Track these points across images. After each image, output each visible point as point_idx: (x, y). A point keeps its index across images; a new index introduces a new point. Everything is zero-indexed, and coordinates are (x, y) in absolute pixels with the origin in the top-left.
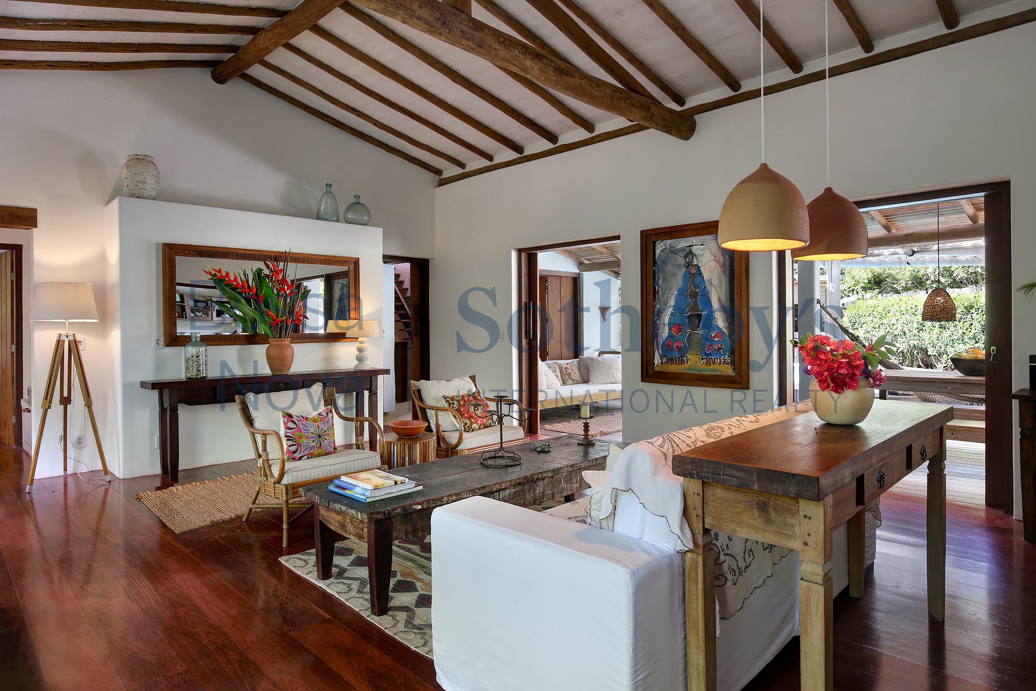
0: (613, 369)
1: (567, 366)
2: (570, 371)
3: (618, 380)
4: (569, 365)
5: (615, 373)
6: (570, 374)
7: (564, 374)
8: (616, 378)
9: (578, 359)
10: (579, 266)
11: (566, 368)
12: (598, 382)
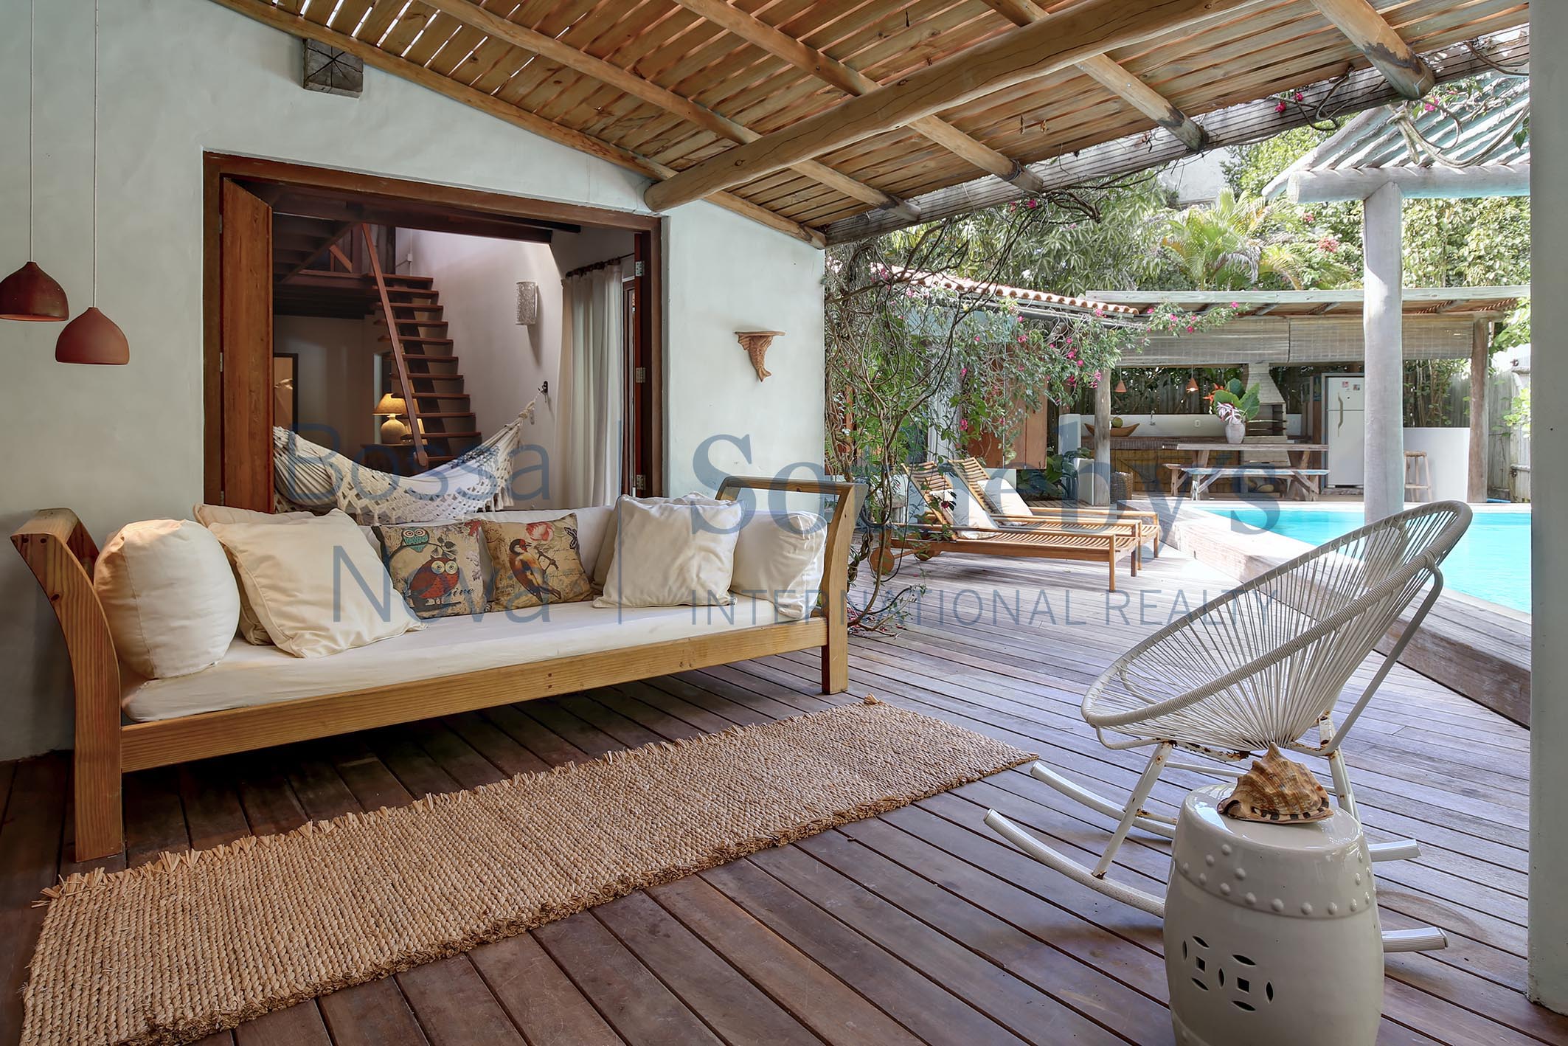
1: (523, 535)
6: (526, 565)
7: (504, 566)
10: (646, 191)
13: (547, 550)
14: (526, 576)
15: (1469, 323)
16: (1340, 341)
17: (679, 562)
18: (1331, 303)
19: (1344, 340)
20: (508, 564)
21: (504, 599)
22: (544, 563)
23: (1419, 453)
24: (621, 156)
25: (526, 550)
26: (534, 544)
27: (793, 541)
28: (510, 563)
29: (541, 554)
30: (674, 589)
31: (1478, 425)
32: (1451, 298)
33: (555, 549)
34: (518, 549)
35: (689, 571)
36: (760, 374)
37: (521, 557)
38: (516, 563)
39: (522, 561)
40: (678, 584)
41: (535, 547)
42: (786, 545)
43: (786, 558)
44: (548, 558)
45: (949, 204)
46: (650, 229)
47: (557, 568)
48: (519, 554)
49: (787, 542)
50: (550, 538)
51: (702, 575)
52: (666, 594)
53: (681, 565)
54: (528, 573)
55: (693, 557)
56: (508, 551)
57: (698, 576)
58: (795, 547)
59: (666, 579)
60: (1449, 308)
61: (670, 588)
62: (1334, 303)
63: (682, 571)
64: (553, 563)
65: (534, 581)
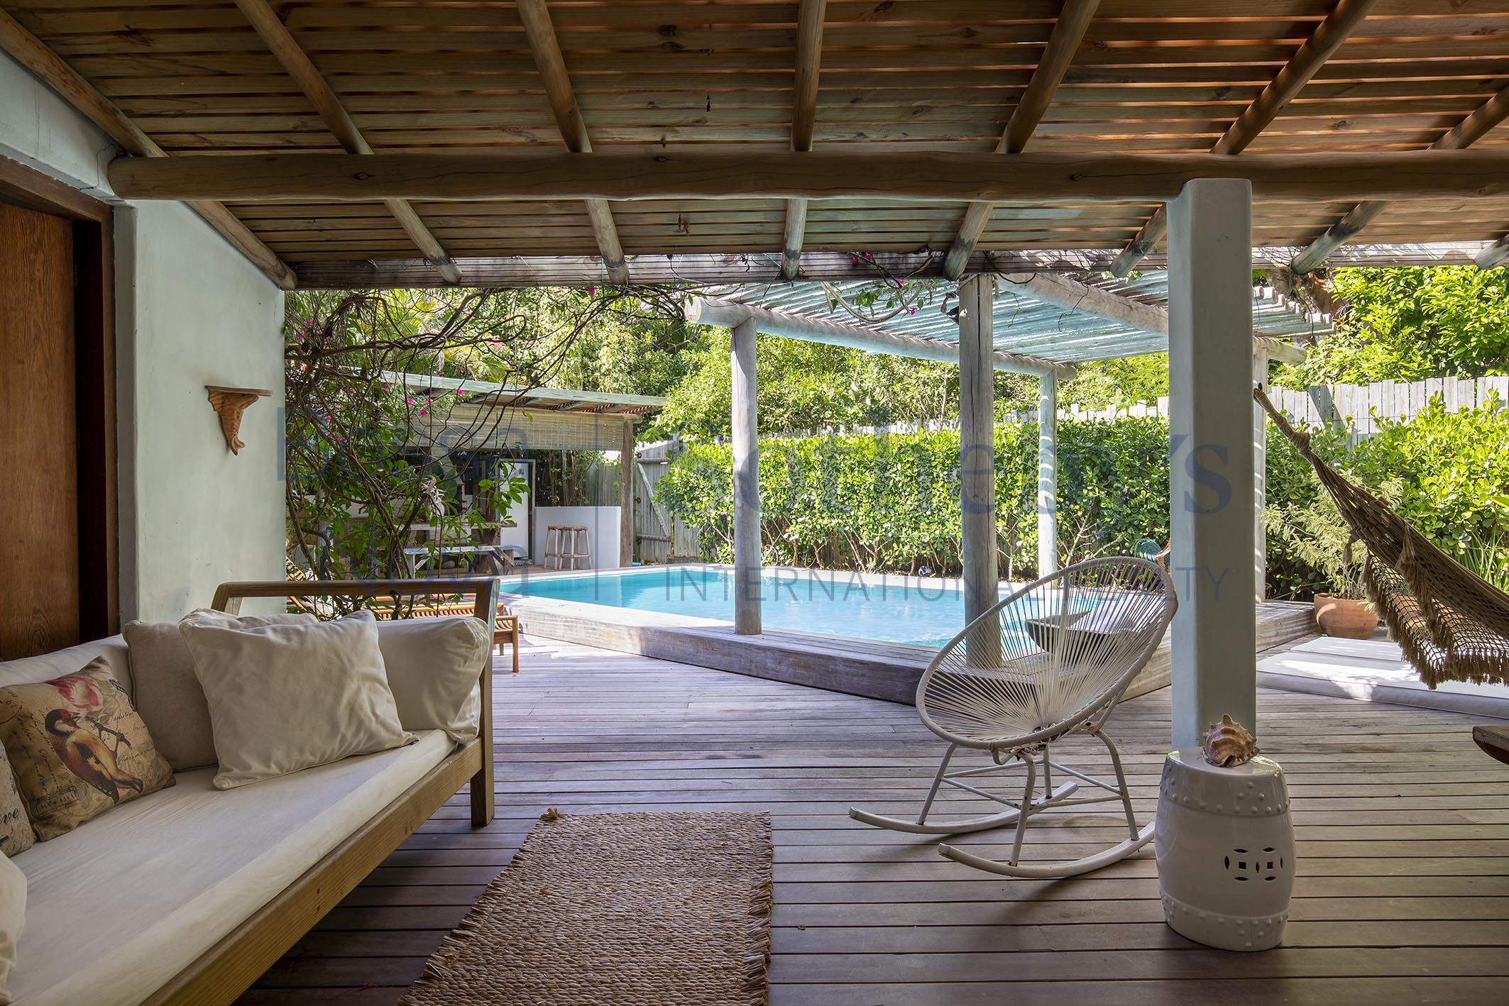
0: (352, 686)
1: (59, 702)
2: (85, 731)
3: (383, 734)
4: (77, 691)
5: (364, 697)
6: (85, 750)
7: (44, 759)
8: (374, 726)
9: (119, 640)
10: (110, 163)
11: (55, 716)
12: (274, 769)
13: (106, 719)
14: (90, 767)
15: (620, 423)
16: (535, 431)
17: (345, 700)
18: (534, 398)
19: (538, 431)
20: (54, 755)
21: (60, 815)
22: (111, 741)
23: (579, 528)
24: (100, 103)
25: (74, 725)
26: (83, 713)
27: (463, 651)
28: (59, 752)
29: (101, 728)
30: (349, 736)
31: (626, 505)
32: (616, 402)
33: (116, 715)
34: (62, 726)
35: (362, 709)
36: (231, 444)
37: (73, 738)
38: (69, 750)
39: (76, 744)
40: (353, 729)
41: (87, 718)
42: (456, 657)
43: (457, 673)
44: (112, 732)
45: (502, 274)
46: (100, 219)
47: (129, 744)
48: (67, 734)
49: (457, 654)
50: (101, 700)
51: (378, 712)
52: (337, 746)
53: (349, 703)
54: (92, 761)
55: (358, 691)
56: (46, 734)
57: (374, 713)
58: (466, 659)
59: (334, 726)
60: (612, 409)
61: (343, 738)
62: (537, 398)
63: (353, 709)
64: (121, 738)
65: (104, 772)
